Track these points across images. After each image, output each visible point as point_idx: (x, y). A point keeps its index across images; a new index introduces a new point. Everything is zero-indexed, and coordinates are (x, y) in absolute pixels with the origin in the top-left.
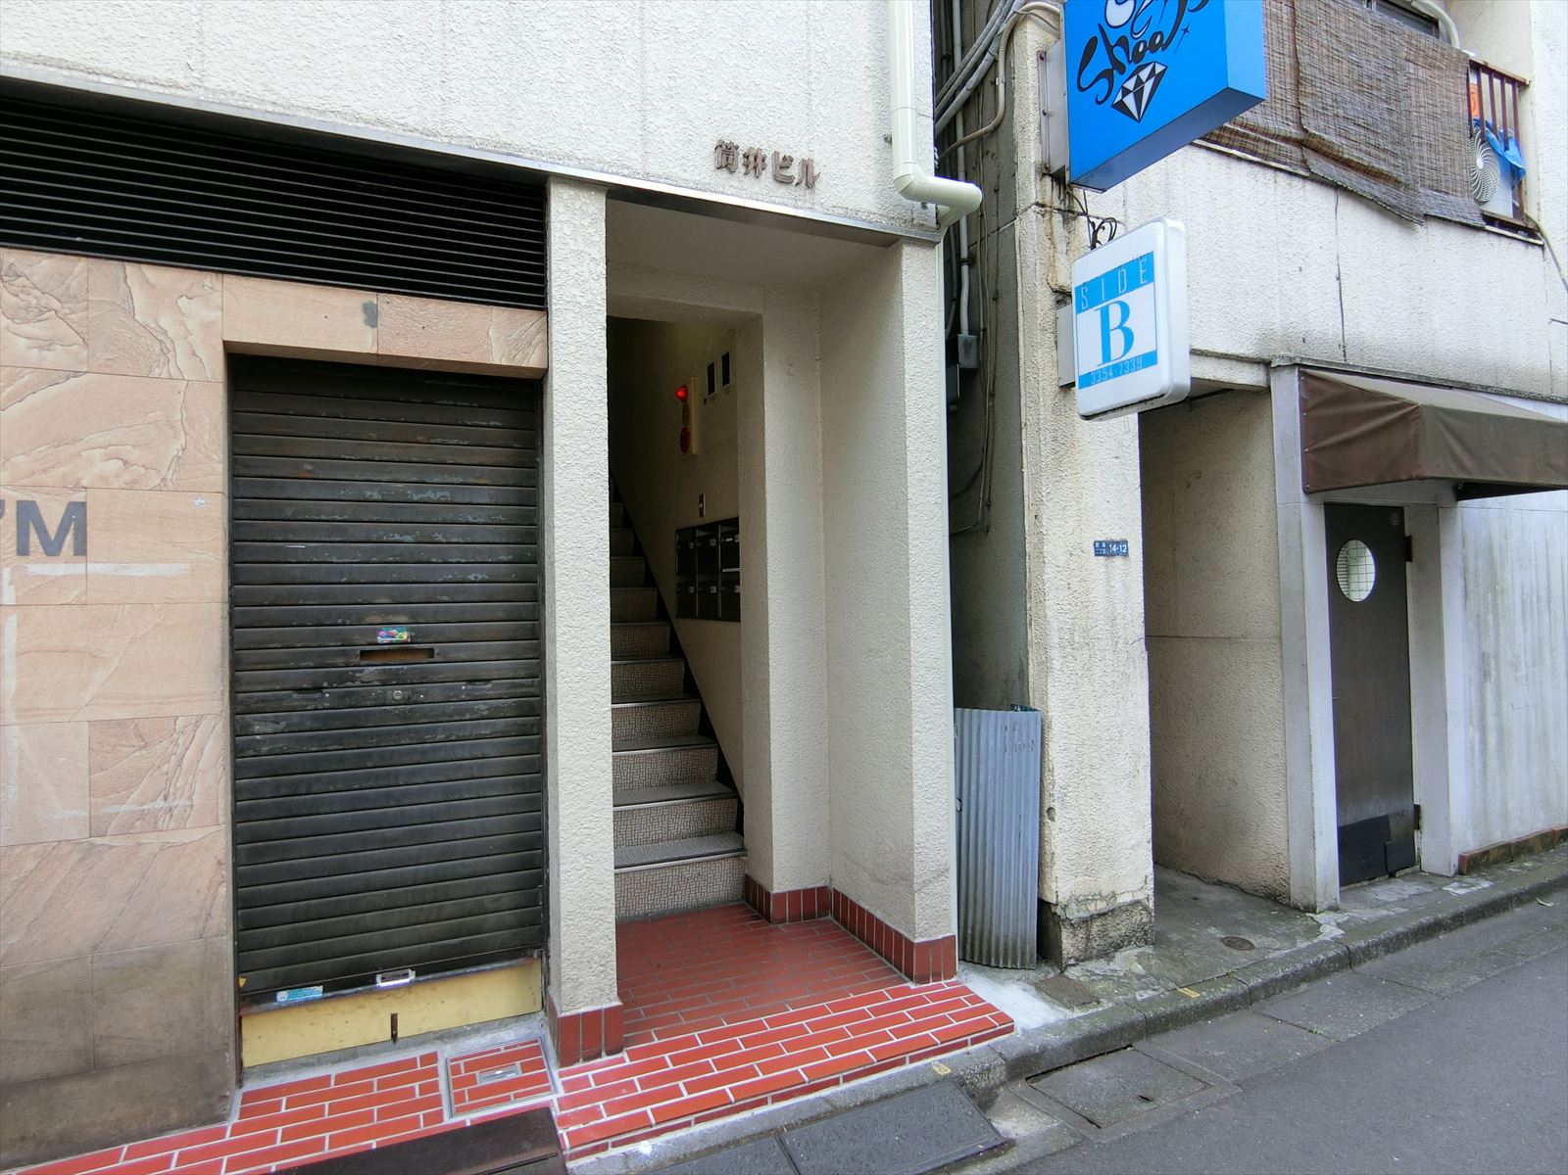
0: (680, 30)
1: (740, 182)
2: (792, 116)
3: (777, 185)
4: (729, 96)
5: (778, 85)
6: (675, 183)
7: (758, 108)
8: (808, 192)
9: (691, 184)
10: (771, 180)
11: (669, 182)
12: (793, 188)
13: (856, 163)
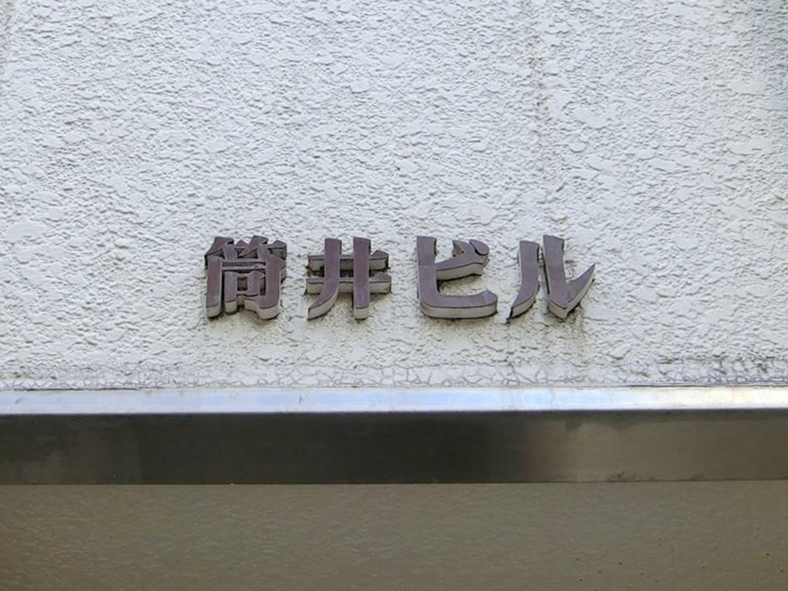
0: (116, 20)
1: (295, 344)
2: (481, 146)
3: (436, 330)
4: (262, 133)
5: (430, 81)
6: (49, 384)
7: (364, 145)
8: (556, 333)
9: (110, 379)
10: (412, 323)
11: (28, 383)
12: (502, 332)
13: (735, 224)
